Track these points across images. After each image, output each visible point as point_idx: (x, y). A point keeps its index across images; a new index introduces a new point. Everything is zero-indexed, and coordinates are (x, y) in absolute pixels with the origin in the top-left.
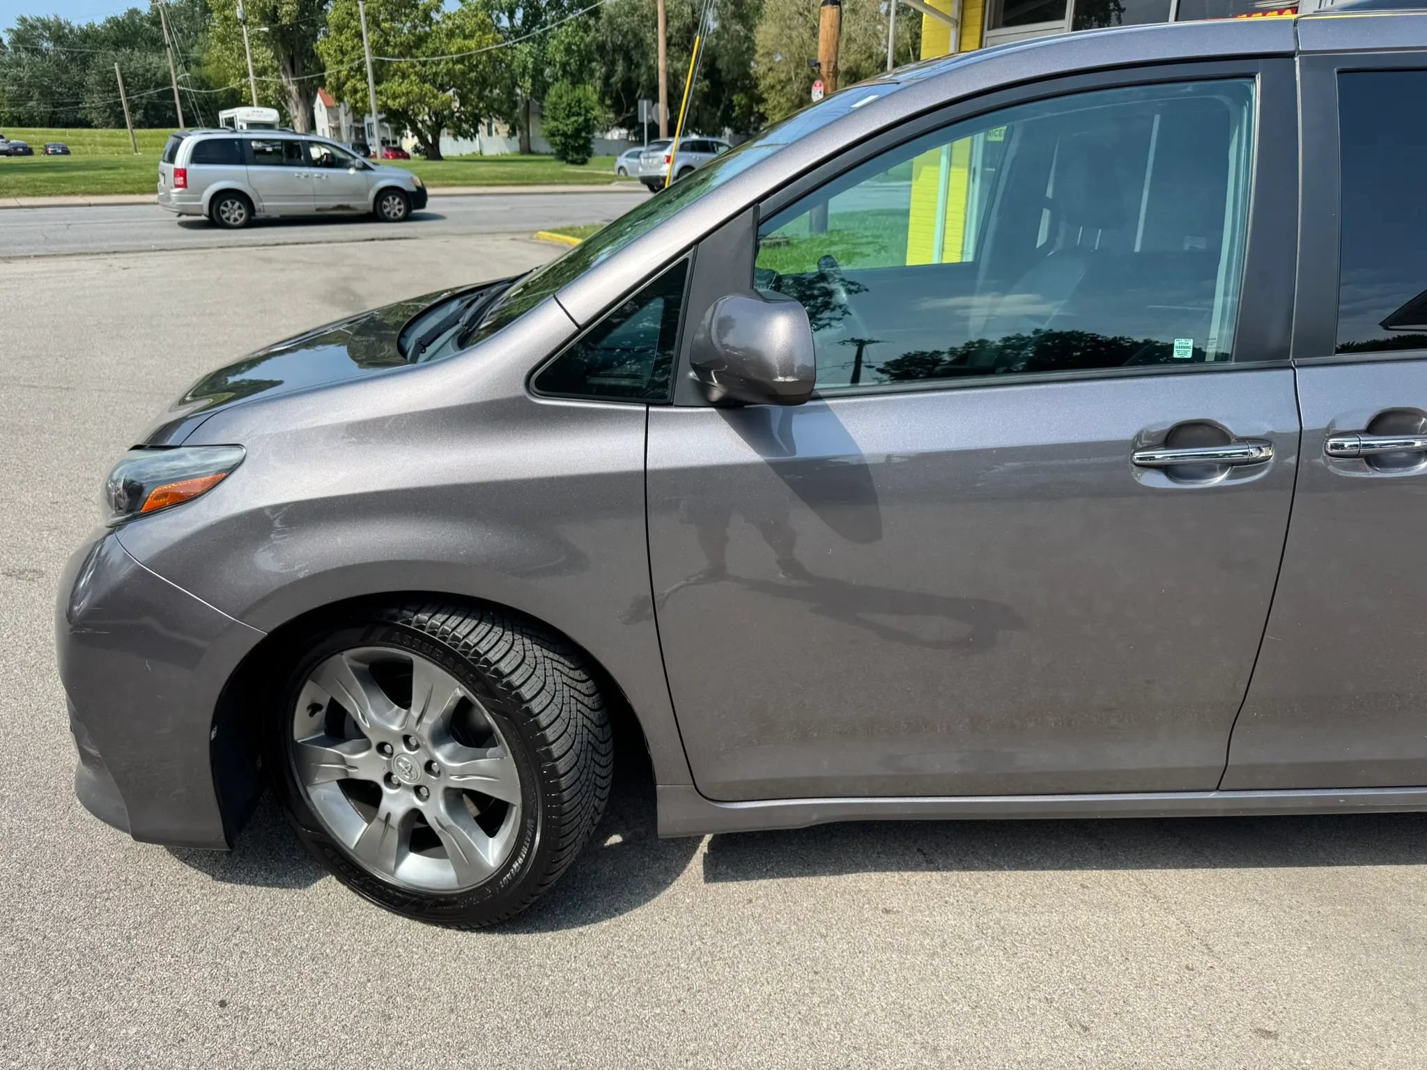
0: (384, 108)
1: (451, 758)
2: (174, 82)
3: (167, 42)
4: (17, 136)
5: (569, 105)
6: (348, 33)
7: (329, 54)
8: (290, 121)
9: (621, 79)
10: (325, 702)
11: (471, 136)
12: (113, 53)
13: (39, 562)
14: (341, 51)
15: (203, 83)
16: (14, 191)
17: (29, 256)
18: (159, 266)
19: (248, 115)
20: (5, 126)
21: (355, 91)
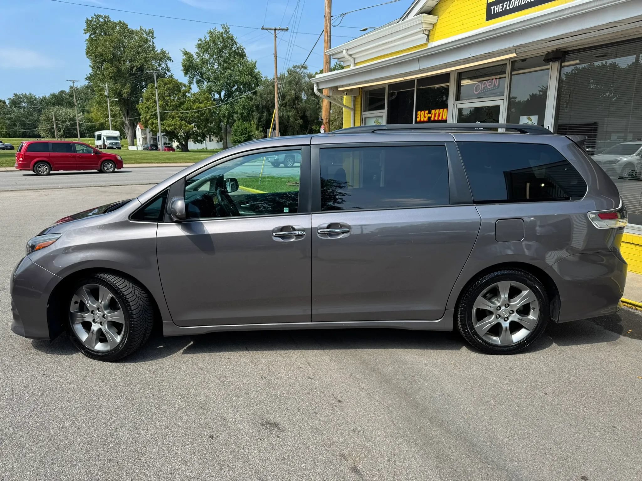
0: (164, 131)
1: (109, 313)
2: (77, 120)
3: (75, 104)
4: (8, 141)
5: (242, 130)
6: (151, 101)
7: (143, 109)
8: (125, 135)
9: (265, 119)
10: (79, 301)
11: (202, 142)
12: (53, 108)
13: (4, 286)
14: (148, 108)
15: (90, 120)
16: (5, 165)
17: (9, 191)
18: (60, 194)
19: (107, 134)
20: (3, 137)
21: (153, 124)
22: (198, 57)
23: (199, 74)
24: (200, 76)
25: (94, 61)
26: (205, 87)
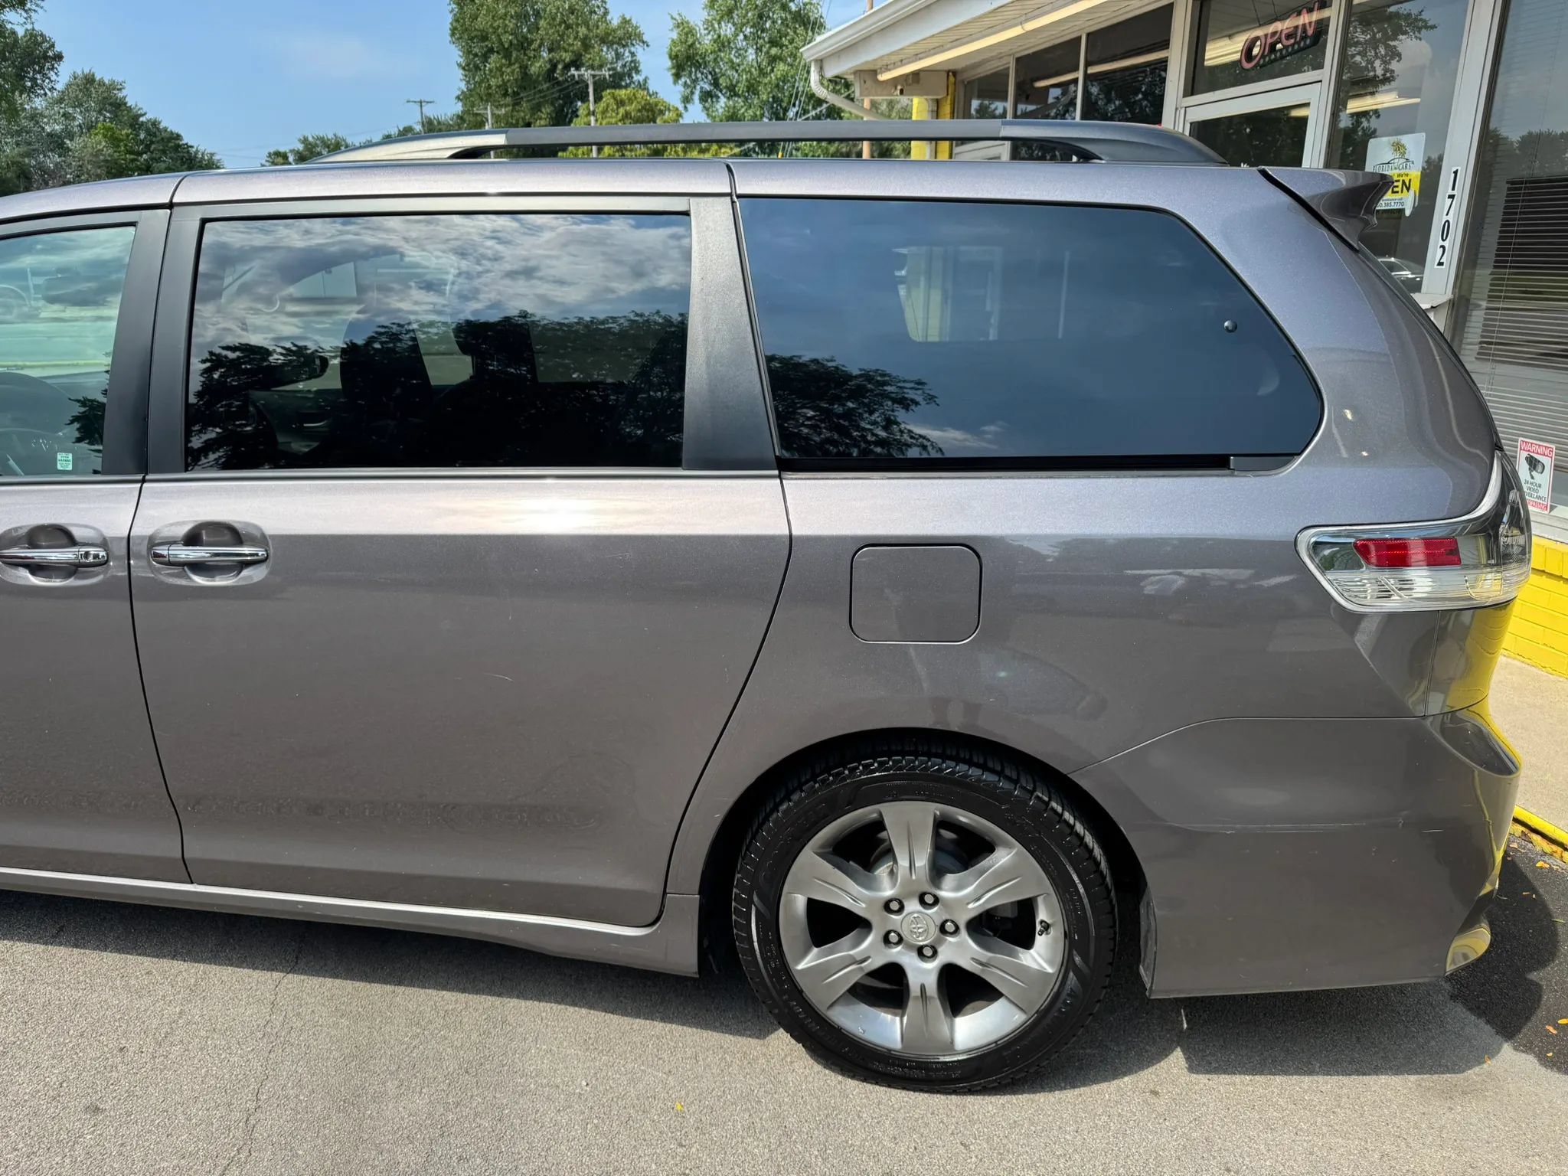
22: (709, 33)
23: (710, 77)
24: (711, 84)
25: (468, 52)
26: (721, 110)
